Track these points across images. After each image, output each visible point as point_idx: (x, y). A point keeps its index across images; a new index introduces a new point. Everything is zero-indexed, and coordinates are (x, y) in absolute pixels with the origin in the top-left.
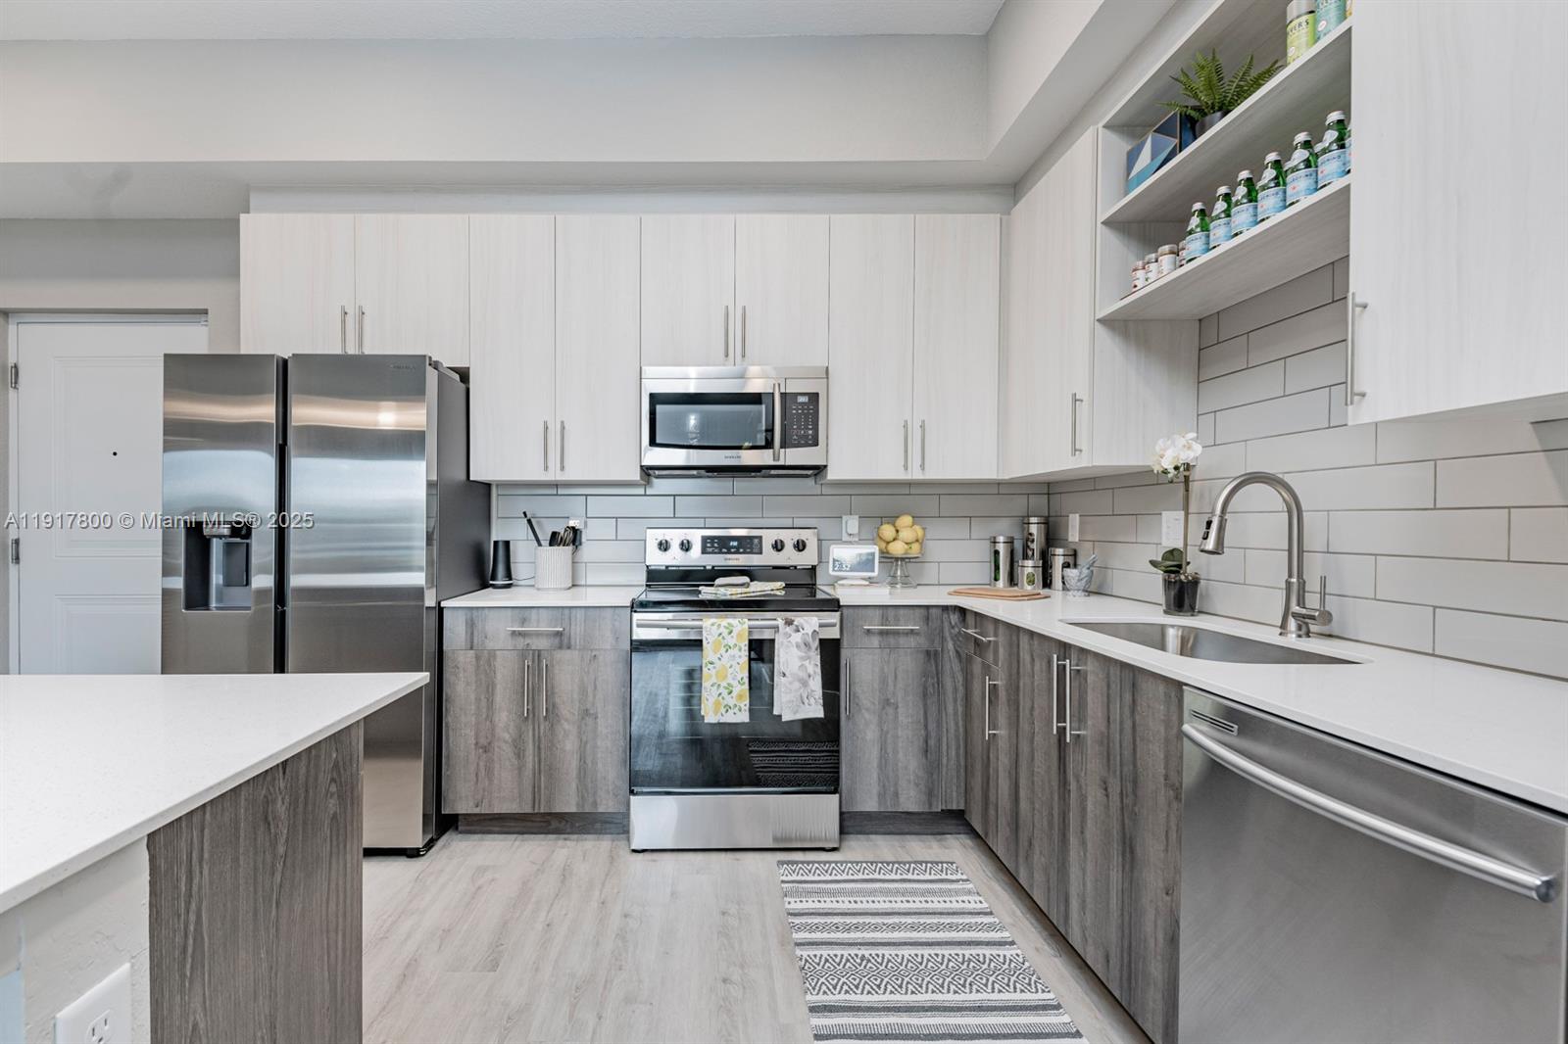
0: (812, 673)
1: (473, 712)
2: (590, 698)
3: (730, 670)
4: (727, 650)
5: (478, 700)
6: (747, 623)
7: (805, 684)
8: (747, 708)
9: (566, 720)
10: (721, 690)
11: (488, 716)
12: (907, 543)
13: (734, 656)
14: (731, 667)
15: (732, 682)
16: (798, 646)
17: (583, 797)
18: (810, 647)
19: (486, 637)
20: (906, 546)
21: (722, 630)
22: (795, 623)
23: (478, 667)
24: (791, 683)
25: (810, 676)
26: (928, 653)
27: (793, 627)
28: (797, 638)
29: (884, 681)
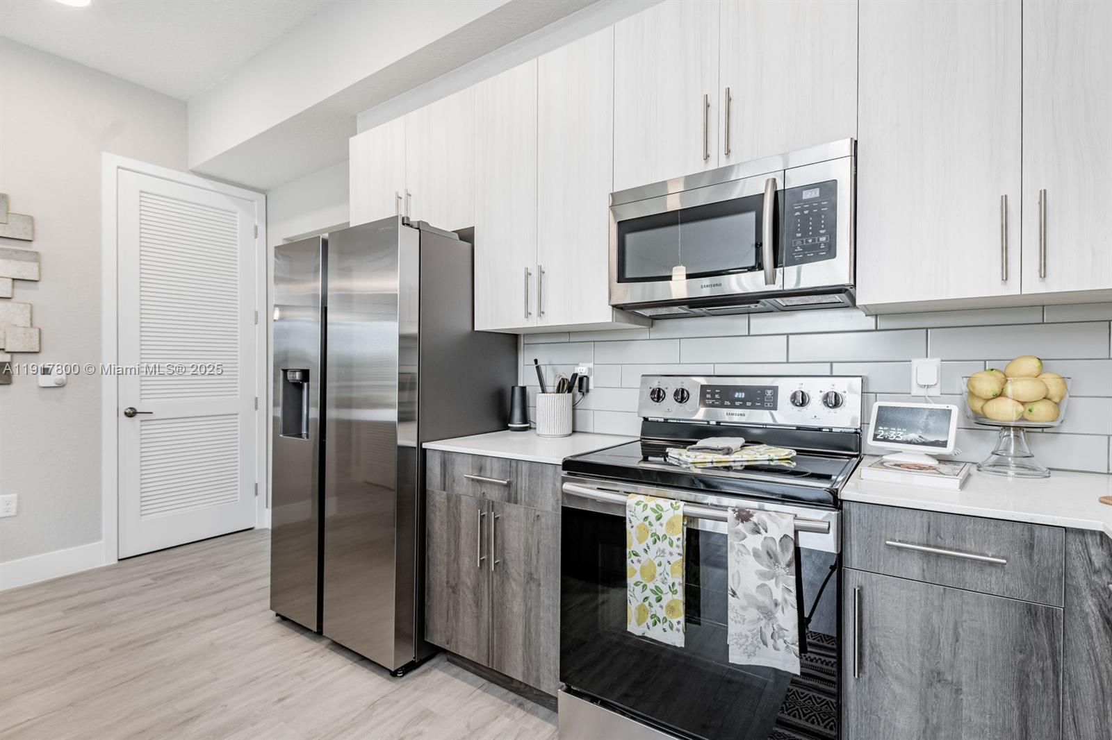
0: (780, 600)
1: (445, 551)
2: (534, 562)
3: (660, 570)
4: (655, 542)
5: (448, 539)
6: (683, 508)
7: (768, 614)
8: (681, 626)
9: (514, 580)
10: (648, 593)
11: (455, 557)
12: (1023, 403)
13: (663, 551)
14: (660, 565)
15: (659, 584)
16: (756, 554)
17: (528, 668)
18: (777, 561)
19: (454, 481)
20: (1021, 408)
21: (648, 512)
22: (754, 519)
23: (449, 509)
24: (744, 608)
25: (776, 605)
26: (1031, 610)
27: (749, 525)
28: (754, 542)
29: (930, 637)
